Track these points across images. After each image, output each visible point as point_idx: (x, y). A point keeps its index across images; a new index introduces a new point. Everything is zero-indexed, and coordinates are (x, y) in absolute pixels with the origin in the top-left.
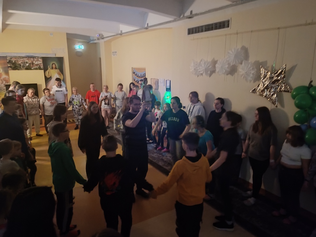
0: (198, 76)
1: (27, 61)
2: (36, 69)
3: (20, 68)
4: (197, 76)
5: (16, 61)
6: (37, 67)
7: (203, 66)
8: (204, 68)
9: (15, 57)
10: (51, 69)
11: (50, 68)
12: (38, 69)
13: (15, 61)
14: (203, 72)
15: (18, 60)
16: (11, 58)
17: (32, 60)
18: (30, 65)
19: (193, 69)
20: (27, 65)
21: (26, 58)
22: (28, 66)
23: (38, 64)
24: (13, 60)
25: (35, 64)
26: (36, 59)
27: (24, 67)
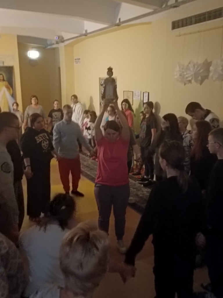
0: (185, 84)
4: (183, 84)
7: (192, 69)
8: (193, 73)
14: (192, 79)
19: (178, 75)
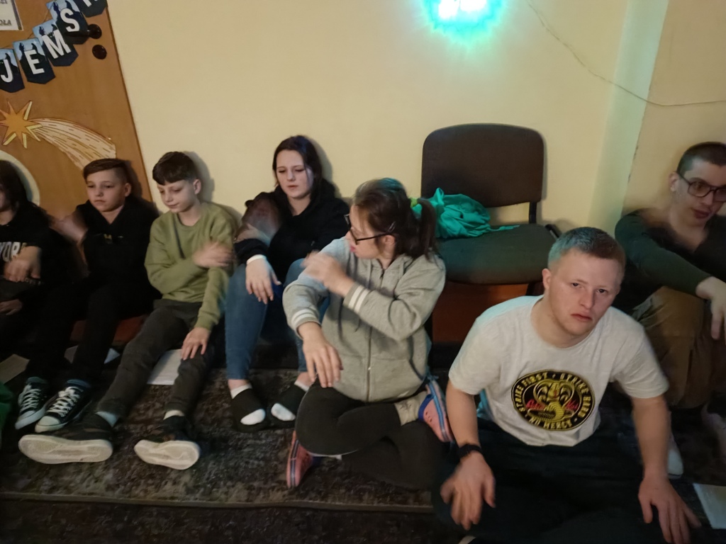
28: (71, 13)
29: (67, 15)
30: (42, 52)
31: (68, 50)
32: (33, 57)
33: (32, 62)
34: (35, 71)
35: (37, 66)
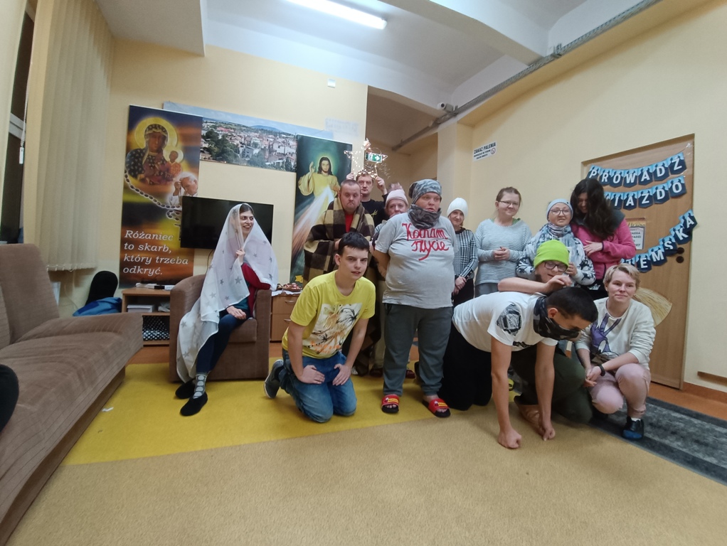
1: (258, 141)
2: (277, 167)
3: (236, 157)
5: (227, 135)
6: (281, 161)
9: (228, 125)
10: (315, 171)
11: (313, 170)
12: (282, 167)
13: (223, 136)
15: (234, 134)
16: (215, 127)
17: (272, 140)
18: (262, 153)
20: (256, 151)
21: (256, 132)
22: (259, 155)
23: (284, 155)
24: (220, 133)
25: (276, 151)
26: (280, 140)
27: (248, 156)
28: (670, 243)
29: (668, 244)
30: (649, 259)
31: (662, 258)
32: (644, 261)
33: (642, 263)
34: (643, 267)
35: (644, 265)
